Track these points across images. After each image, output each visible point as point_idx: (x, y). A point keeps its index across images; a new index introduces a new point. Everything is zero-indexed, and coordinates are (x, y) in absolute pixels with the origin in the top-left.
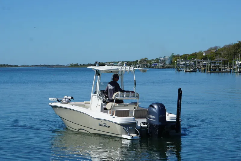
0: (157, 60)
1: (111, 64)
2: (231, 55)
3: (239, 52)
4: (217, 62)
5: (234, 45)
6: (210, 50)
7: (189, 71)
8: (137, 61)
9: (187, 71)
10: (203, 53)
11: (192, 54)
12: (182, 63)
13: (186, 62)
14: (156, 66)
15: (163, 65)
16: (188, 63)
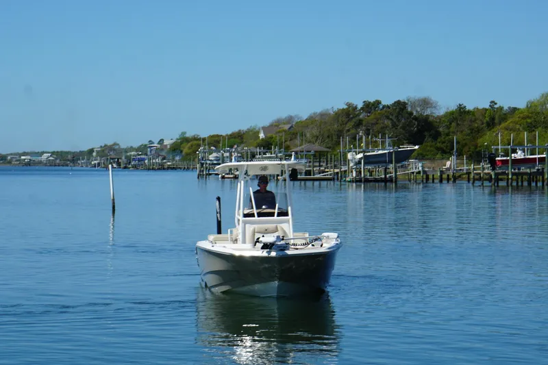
0: (143, 149)
1: (23, 157)
2: (328, 137)
3: (348, 130)
4: (302, 153)
5: (336, 114)
6: (276, 126)
7: (232, 176)
8: (91, 151)
9: (226, 176)
10: (258, 132)
11: (231, 135)
12: (212, 157)
13: (223, 154)
14: (142, 162)
15: (160, 161)
16: (227, 157)
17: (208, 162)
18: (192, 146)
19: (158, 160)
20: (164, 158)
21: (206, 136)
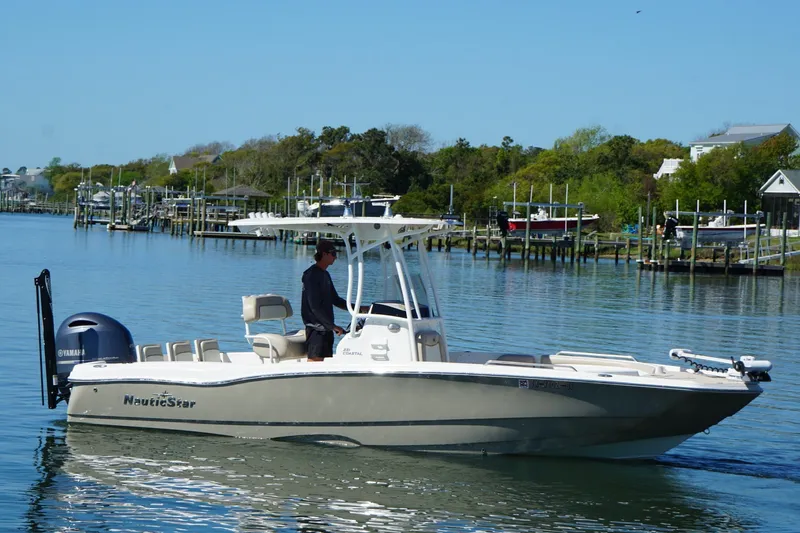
2: (271, 176)
3: (300, 169)
4: (230, 198)
5: (283, 143)
6: (194, 156)
7: (125, 227)
9: (118, 226)
10: (167, 165)
11: (127, 166)
12: (97, 197)
13: (113, 194)
15: (19, 200)
16: (120, 198)
17: (92, 204)
18: (68, 179)
19: (17, 198)
20: (25, 196)
21: (90, 167)
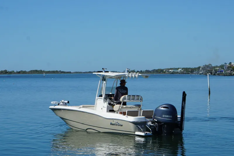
0: (222, 67)
1: (170, 70)
8: (199, 67)
14: (222, 72)
15: (230, 72)
20: (231, 71)
